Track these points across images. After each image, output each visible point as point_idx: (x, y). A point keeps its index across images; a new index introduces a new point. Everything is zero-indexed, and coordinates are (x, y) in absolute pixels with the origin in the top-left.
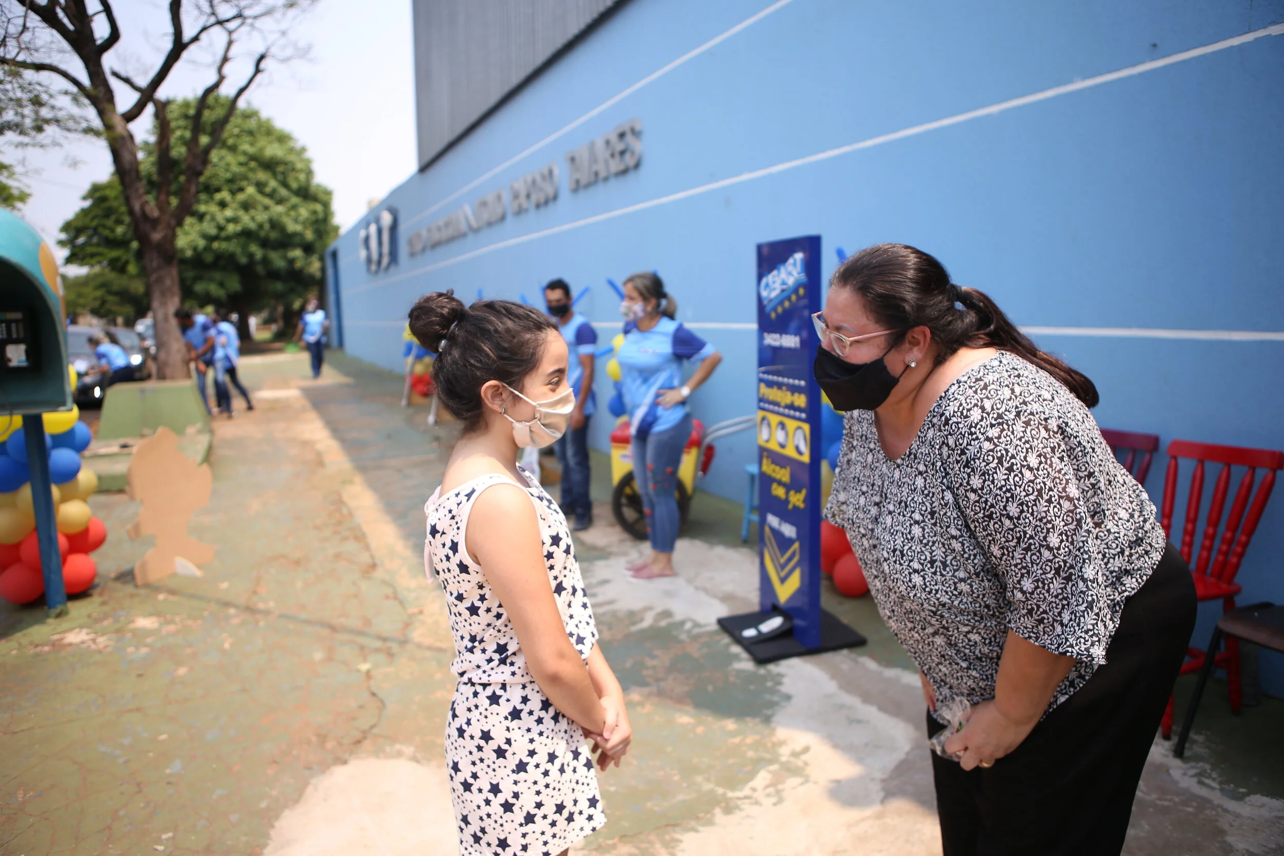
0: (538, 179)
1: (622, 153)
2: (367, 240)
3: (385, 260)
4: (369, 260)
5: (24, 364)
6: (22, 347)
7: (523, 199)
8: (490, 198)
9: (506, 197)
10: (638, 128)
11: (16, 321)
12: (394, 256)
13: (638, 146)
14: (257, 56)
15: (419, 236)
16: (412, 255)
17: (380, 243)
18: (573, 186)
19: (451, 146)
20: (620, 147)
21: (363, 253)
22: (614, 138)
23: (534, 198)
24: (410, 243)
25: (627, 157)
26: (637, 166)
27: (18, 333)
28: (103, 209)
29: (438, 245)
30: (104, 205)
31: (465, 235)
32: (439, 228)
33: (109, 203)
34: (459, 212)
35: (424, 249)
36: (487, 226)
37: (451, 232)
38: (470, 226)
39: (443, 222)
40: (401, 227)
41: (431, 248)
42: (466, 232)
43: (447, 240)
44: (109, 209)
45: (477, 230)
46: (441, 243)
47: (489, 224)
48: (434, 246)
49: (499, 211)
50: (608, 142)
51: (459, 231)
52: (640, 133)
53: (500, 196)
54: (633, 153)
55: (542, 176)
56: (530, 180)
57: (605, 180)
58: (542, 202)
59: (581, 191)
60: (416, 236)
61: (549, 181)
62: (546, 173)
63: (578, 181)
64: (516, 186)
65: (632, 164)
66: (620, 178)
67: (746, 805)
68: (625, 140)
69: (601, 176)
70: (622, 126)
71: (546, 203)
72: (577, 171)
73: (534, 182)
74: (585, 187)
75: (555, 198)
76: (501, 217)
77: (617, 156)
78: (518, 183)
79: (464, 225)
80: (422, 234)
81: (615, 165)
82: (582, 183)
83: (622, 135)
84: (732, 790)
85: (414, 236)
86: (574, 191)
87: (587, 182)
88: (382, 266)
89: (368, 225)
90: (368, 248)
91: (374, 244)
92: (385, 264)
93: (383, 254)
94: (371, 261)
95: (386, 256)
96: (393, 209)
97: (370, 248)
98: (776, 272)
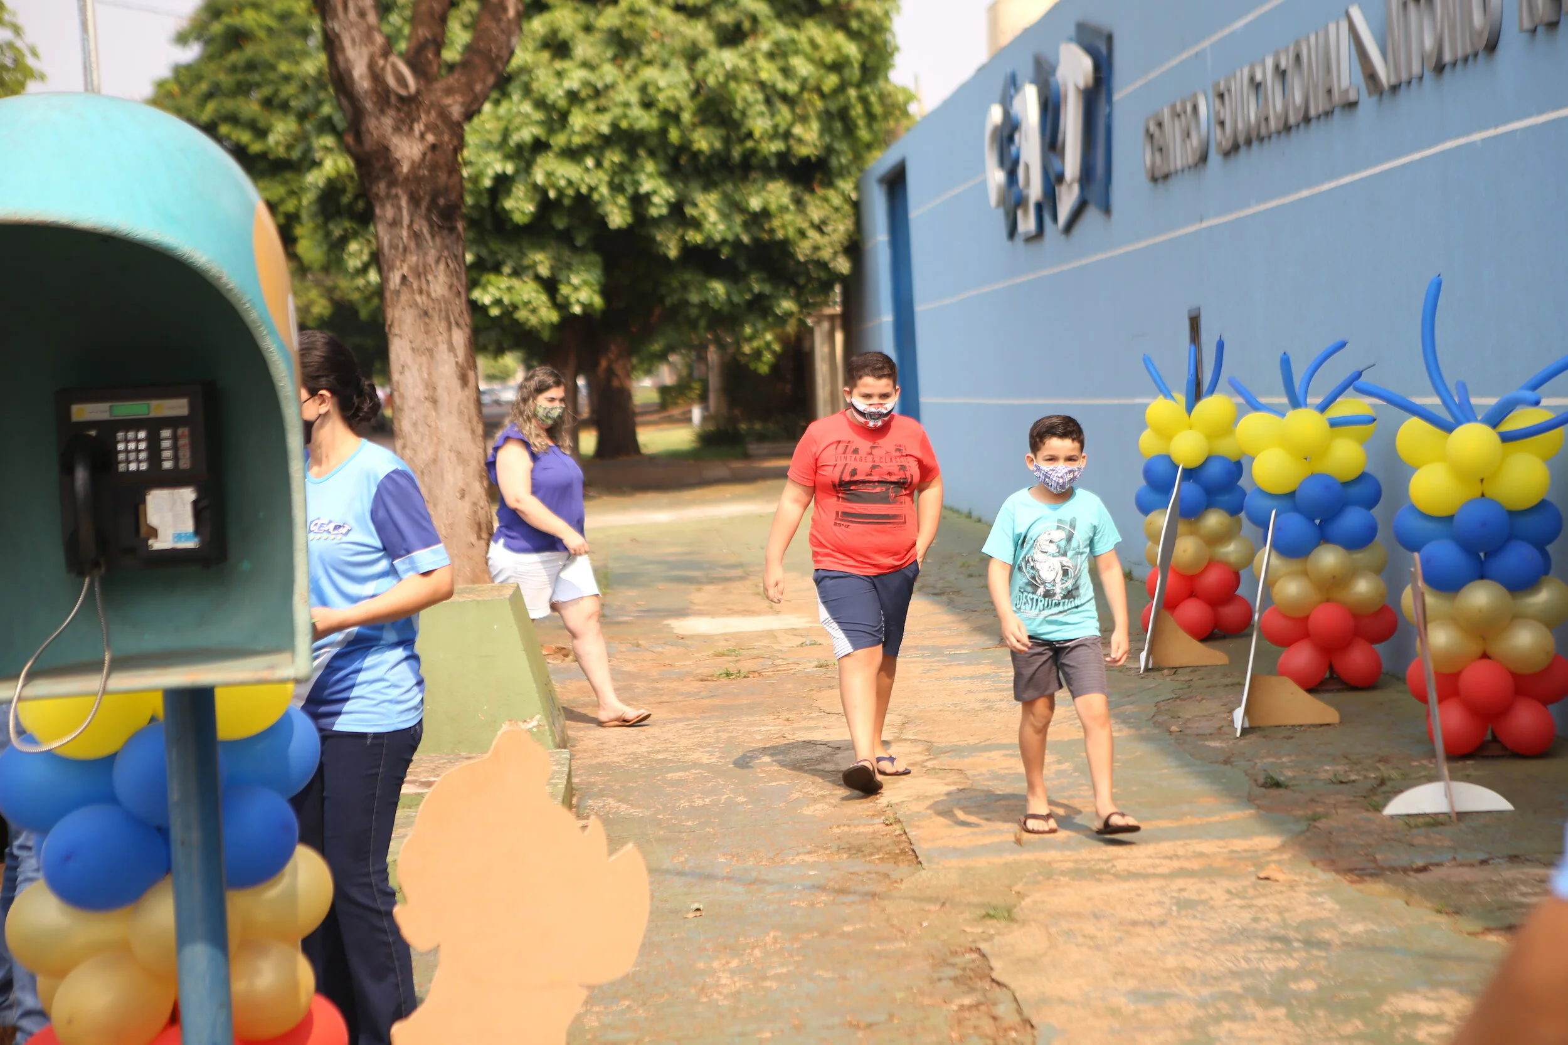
2: (1008, 133)
3: (1067, 199)
4: (1012, 201)
5: (191, 544)
6: (188, 495)
11: (172, 422)
12: (1096, 185)
15: (1186, 115)
16: (1158, 178)
17: (1052, 143)
21: (997, 177)
24: (1154, 136)
27: (176, 458)
28: (233, 69)
29: (1249, 142)
30: (235, 57)
31: (1352, 105)
32: (1257, 86)
33: (250, 50)
34: (1332, 28)
35: (1204, 158)
36: (1428, 75)
37: (1298, 98)
38: (1371, 77)
39: (1270, 63)
40: (1123, 92)
41: (1227, 154)
42: (1352, 97)
43: (1288, 128)
44: (251, 66)
45: (1395, 88)
46: (1261, 139)
47: (1440, 68)
48: (1236, 147)
49: (1478, 19)
51: (1329, 93)
60: (1177, 114)
76: (1484, 41)
79: (1347, 75)
80: (1196, 109)
85: (1166, 114)
88: (1055, 218)
89: (1013, 84)
90: (1008, 164)
91: (1030, 147)
92: (1064, 210)
93: (1060, 178)
94: (1020, 202)
95: (1070, 186)
96: (1096, 32)
97: (1016, 162)
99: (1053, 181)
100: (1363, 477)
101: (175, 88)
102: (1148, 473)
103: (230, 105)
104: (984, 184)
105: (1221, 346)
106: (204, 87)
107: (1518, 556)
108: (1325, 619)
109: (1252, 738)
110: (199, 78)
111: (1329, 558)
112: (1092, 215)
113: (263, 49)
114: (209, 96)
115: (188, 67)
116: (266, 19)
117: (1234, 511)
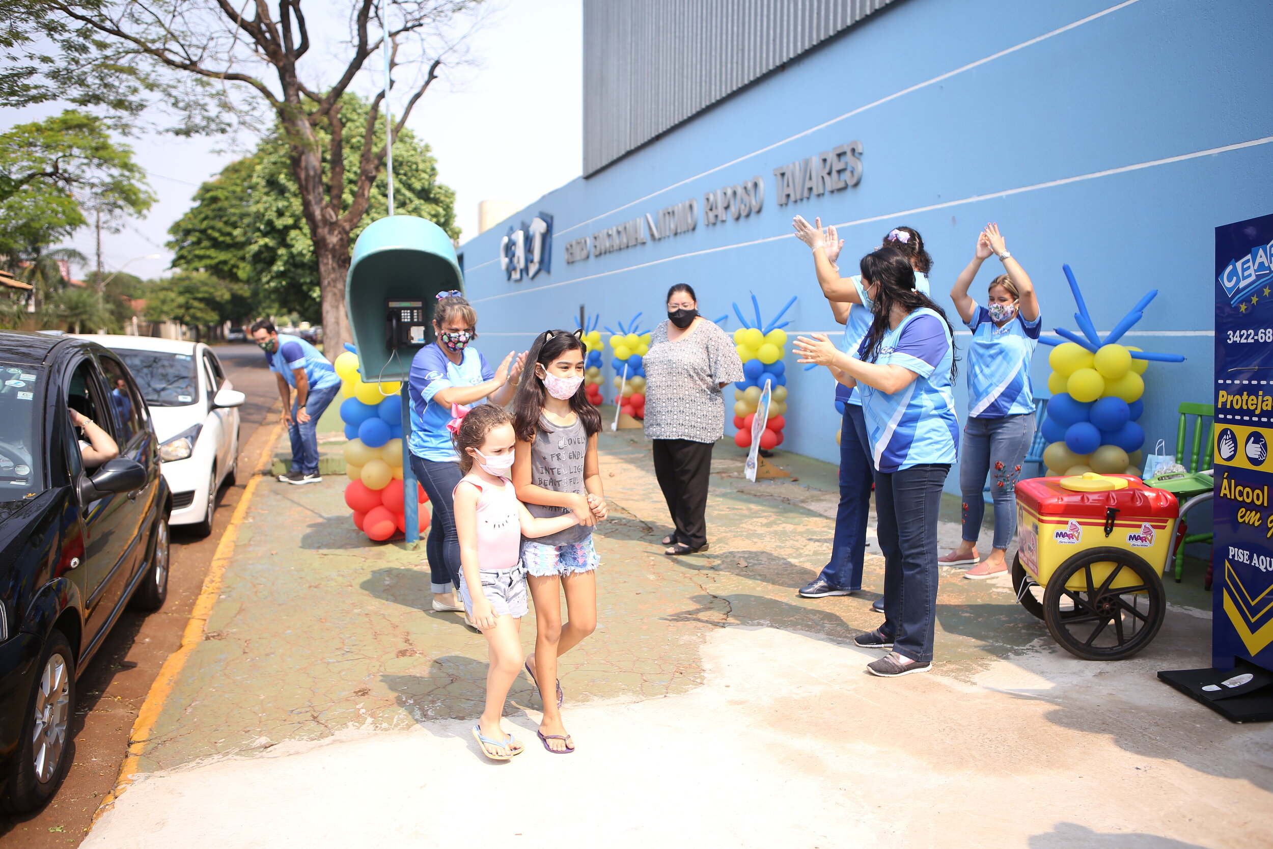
0: (740, 191)
1: (839, 172)
2: (510, 246)
3: (533, 269)
4: (510, 269)
6: (422, 328)
7: (720, 211)
8: (679, 208)
9: (699, 209)
10: (859, 149)
11: (417, 308)
12: (545, 264)
13: (860, 167)
14: (432, 62)
15: (581, 243)
16: (570, 263)
17: (529, 249)
18: (784, 200)
19: (629, 154)
20: (838, 166)
21: (505, 261)
22: (831, 157)
23: (733, 209)
24: (569, 249)
25: (846, 176)
26: (856, 185)
27: (418, 319)
28: (213, 210)
29: (605, 253)
30: (214, 206)
31: (644, 243)
32: (609, 236)
33: (220, 204)
34: (638, 220)
35: (588, 257)
36: (672, 236)
37: (625, 240)
38: (652, 235)
39: (615, 229)
40: (556, 235)
41: (597, 256)
42: (645, 241)
43: (620, 249)
44: (220, 209)
45: (660, 239)
46: (610, 252)
47: (676, 234)
48: (600, 254)
49: (690, 221)
50: (825, 160)
51: (636, 239)
52: (861, 154)
53: (691, 207)
54: (852, 172)
55: (745, 188)
56: (729, 192)
57: (819, 195)
58: (744, 214)
59: (791, 204)
60: (578, 243)
61: (752, 193)
62: (750, 186)
63: (788, 196)
64: (711, 198)
65: (851, 182)
66: (836, 194)
67: (1029, 652)
68: (843, 159)
69: (815, 192)
70: (842, 146)
71: (748, 216)
72: (788, 186)
73: (735, 193)
74: (796, 202)
75: (759, 211)
76: (691, 227)
77: (834, 174)
78: (715, 195)
79: (643, 234)
80: (585, 242)
81: (832, 182)
82: (792, 198)
83: (839, 155)
84: (1018, 646)
85: (574, 243)
86: (781, 205)
87: (798, 197)
88: (528, 274)
89: (512, 230)
90: (510, 255)
91: (520, 251)
92: (532, 271)
93: (532, 261)
94: (515, 269)
95: (535, 264)
96: (547, 215)
97: (514, 255)
98: (1249, 257)
99: (529, 261)
101: (191, 215)
103: (212, 223)
104: (499, 263)
105: (598, 317)
106: (202, 216)
108: (633, 398)
109: (619, 432)
110: (200, 213)
111: (634, 380)
112: (543, 274)
113: (226, 204)
114: (206, 218)
115: (197, 208)
116: (226, 194)
117: (599, 367)
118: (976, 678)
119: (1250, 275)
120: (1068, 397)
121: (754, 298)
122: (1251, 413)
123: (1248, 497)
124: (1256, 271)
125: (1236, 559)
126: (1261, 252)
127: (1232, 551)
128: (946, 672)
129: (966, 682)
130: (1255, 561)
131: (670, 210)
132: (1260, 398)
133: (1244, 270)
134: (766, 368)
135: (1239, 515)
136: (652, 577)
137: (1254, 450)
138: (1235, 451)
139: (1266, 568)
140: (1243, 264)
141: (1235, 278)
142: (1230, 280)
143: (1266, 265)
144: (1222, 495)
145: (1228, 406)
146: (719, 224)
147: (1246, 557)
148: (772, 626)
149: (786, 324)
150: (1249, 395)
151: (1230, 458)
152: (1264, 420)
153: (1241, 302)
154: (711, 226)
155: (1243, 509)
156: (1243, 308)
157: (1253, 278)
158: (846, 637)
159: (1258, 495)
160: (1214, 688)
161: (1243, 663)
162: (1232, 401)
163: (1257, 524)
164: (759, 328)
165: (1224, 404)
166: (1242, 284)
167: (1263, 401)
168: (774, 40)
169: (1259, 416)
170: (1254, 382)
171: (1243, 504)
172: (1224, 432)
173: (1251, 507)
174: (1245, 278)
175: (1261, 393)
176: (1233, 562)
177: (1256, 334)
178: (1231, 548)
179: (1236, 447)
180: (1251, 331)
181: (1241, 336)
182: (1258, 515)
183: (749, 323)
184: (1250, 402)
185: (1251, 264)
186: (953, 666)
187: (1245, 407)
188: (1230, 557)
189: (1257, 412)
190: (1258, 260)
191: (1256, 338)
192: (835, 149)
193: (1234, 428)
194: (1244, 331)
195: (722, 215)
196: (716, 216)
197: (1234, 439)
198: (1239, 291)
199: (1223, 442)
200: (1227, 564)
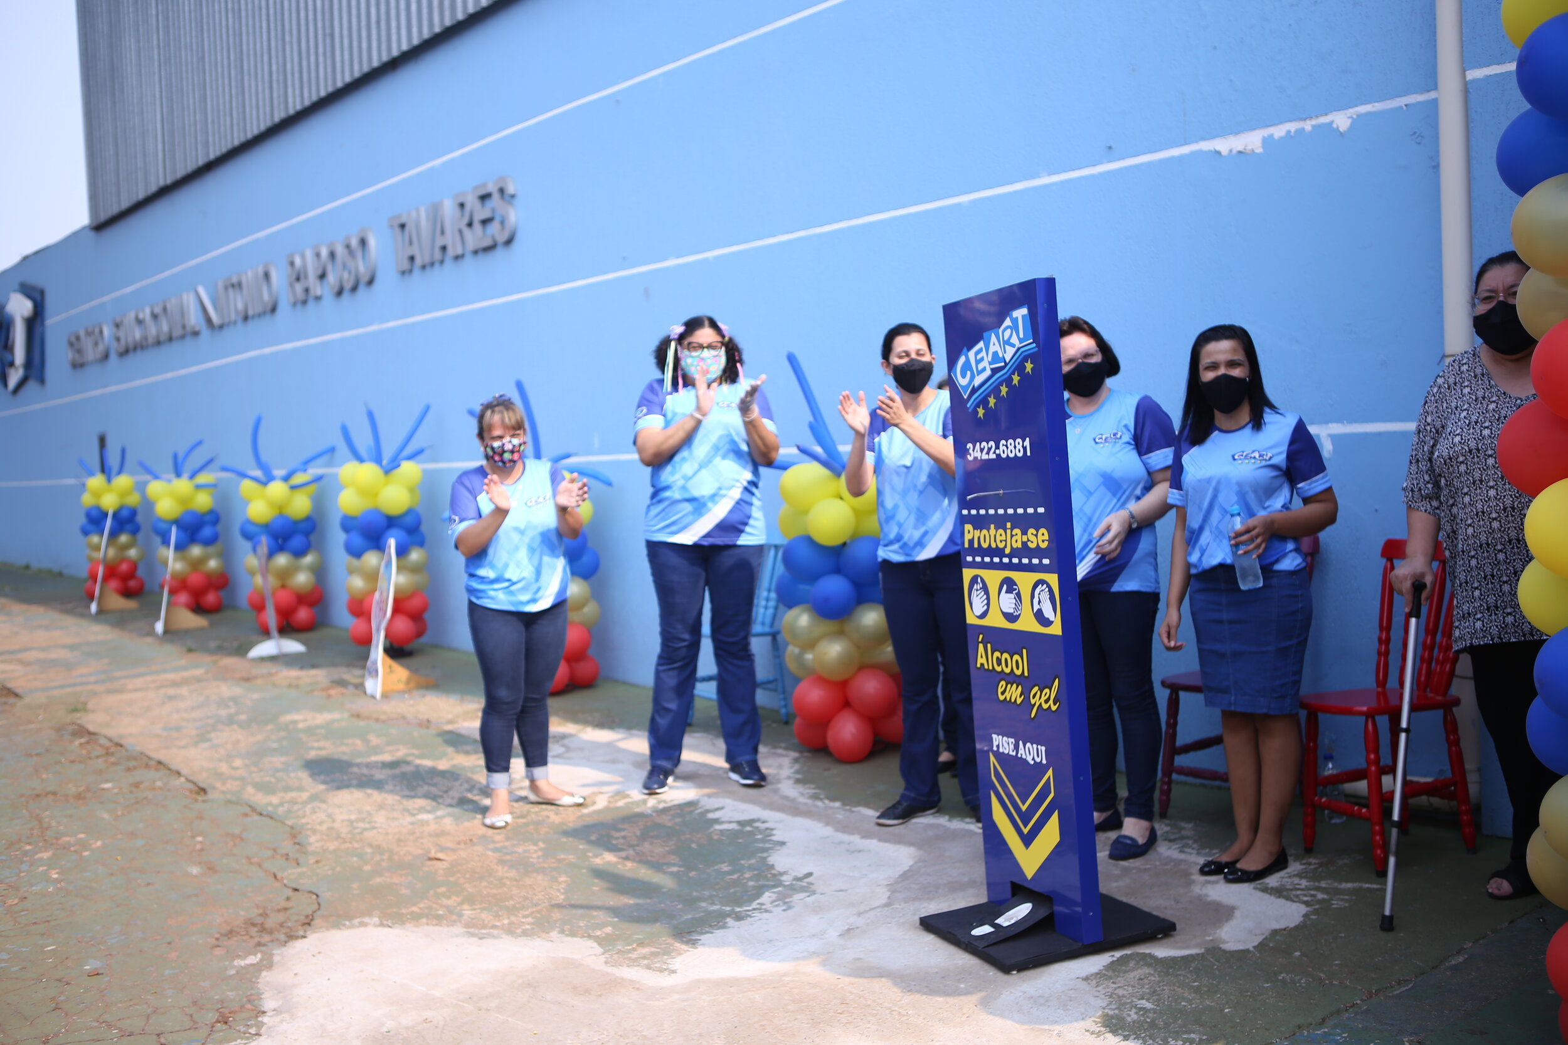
0: (340, 250)
1: (485, 222)
3: (15, 376)
7: (312, 280)
8: (249, 276)
9: (280, 278)
10: (511, 189)
12: (35, 368)
13: (512, 216)
15: (95, 334)
16: (77, 366)
18: (406, 265)
19: (164, 191)
20: (481, 213)
22: (471, 201)
23: (331, 278)
24: (74, 343)
25: (494, 228)
26: (509, 242)
29: (135, 349)
31: (196, 334)
32: (140, 322)
34: (185, 296)
35: (106, 356)
36: (240, 321)
37: (165, 328)
38: (209, 320)
39: (148, 311)
40: (52, 320)
41: (121, 354)
42: (197, 329)
43: (158, 343)
45: (221, 327)
46: (142, 347)
47: (246, 318)
48: (127, 351)
49: (266, 297)
50: (462, 205)
51: (184, 327)
52: (513, 196)
53: (267, 275)
54: (502, 223)
55: (348, 246)
56: (324, 252)
57: (457, 258)
58: (348, 286)
59: (417, 272)
60: (89, 334)
61: (359, 254)
62: (354, 242)
63: (412, 259)
64: (298, 261)
65: (502, 238)
66: (481, 257)
67: (756, 914)
68: (490, 204)
69: (451, 252)
70: (484, 185)
71: (354, 289)
72: (411, 243)
73: (332, 255)
74: (424, 267)
75: (371, 282)
76: (269, 307)
77: (477, 226)
78: (303, 256)
79: (194, 318)
80: (101, 332)
81: (475, 238)
82: (419, 261)
83: (485, 198)
84: (740, 906)
85: (82, 333)
86: (403, 273)
87: (427, 260)
88: (6, 386)
92: (13, 381)
93: (12, 364)
95: (17, 369)
96: (33, 288)
98: (981, 344)
99: (6, 366)
100: (211, 512)
102: (88, 515)
105: (123, 452)
107: (297, 541)
108: (195, 580)
109: (167, 637)
111: (196, 551)
112: (32, 386)
117: (135, 531)
118: (677, 963)
119: (984, 369)
120: (809, 540)
121: (371, 415)
122: (1000, 552)
123: (1007, 666)
124: (990, 363)
125: (1001, 750)
126: (993, 338)
127: (997, 739)
128: (635, 960)
129: (661, 970)
130: (1021, 751)
131: (235, 280)
132: (1009, 531)
133: (978, 362)
134: (391, 522)
135: (1000, 690)
136: (195, 870)
137: (1007, 602)
138: (988, 604)
139: (1033, 759)
140: (977, 353)
141: (969, 373)
142: (964, 376)
143: (1001, 356)
144: (979, 665)
145: (976, 545)
146: (311, 303)
147: (1012, 747)
148: (382, 925)
149: (420, 452)
150: (997, 529)
151: (983, 616)
152: (1015, 560)
153: (978, 406)
154: (299, 306)
155: (1003, 683)
156: (981, 412)
157: (988, 373)
158: (494, 927)
159: (1017, 662)
160: (986, 929)
161: (1020, 891)
162: (979, 538)
163: (1019, 701)
164: (378, 460)
165: (971, 542)
166: (978, 381)
167: (1012, 536)
168: (378, 22)
169: (1010, 556)
170: (1001, 511)
171: (1002, 676)
172: (974, 580)
173: (1011, 679)
174: (979, 373)
175: (1009, 525)
176: (999, 756)
177: (997, 447)
178: (994, 736)
179: (988, 599)
180: (992, 443)
181: (982, 450)
182: (1020, 688)
183: (363, 452)
184: (998, 538)
185: (983, 354)
186: (645, 950)
187: (993, 545)
188: (995, 749)
189: (1007, 551)
190: (992, 349)
191: (997, 452)
192: (476, 188)
193: (984, 573)
194: (984, 444)
195: (317, 289)
196: (307, 290)
197: (985, 588)
198: (974, 390)
199: (974, 593)
200: (992, 758)
